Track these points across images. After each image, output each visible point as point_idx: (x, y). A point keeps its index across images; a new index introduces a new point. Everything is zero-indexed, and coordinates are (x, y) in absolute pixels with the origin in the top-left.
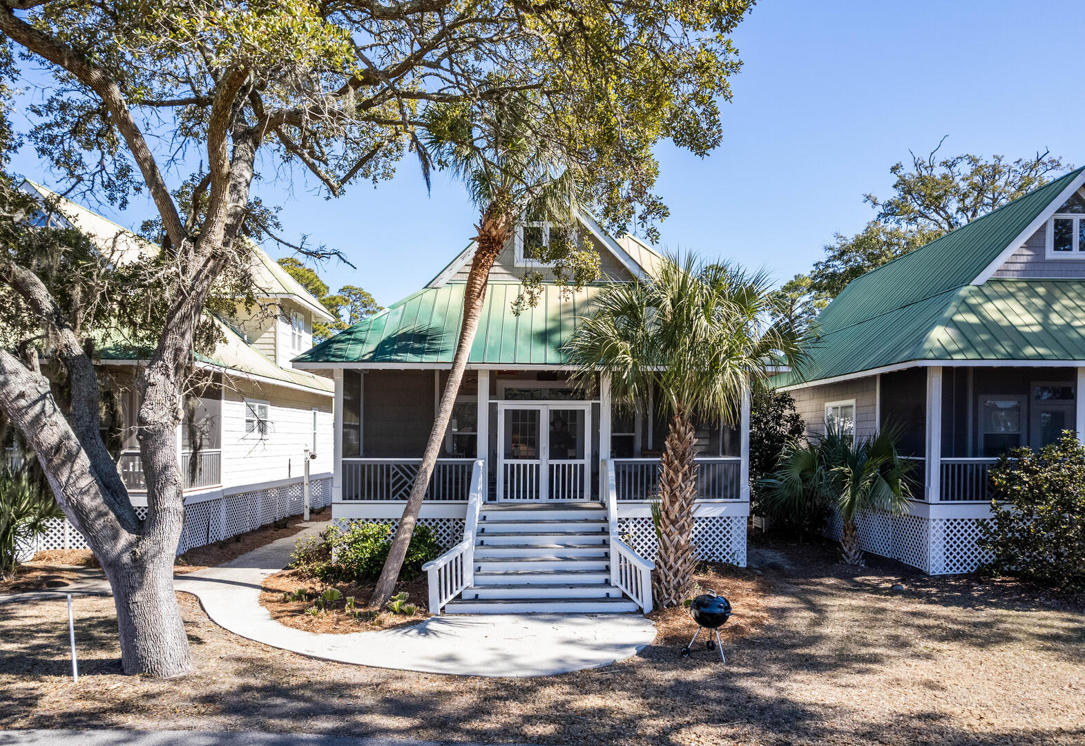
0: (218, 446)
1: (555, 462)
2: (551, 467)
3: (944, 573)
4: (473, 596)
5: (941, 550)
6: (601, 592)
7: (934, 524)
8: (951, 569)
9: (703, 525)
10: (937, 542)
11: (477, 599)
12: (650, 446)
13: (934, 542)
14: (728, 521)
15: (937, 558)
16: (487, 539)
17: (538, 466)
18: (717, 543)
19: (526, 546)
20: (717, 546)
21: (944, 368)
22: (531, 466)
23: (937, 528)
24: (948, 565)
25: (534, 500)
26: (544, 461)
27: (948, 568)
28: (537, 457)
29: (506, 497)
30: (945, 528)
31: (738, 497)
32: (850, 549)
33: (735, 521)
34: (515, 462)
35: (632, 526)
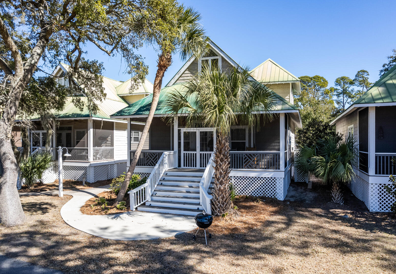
0: (113, 146)
1: (202, 152)
2: (201, 154)
3: (379, 211)
4: (149, 205)
5: (376, 199)
6: (195, 207)
7: (372, 186)
8: (383, 209)
9: (264, 181)
10: (374, 195)
11: (150, 206)
12: (252, 146)
13: (372, 195)
14: (275, 180)
15: (374, 203)
16: (164, 183)
17: (196, 154)
18: (267, 189)
19: (177, 186)
20: (267, 190)
21: (376, 107)
22: (193, 154)
23: (374, 188)
24: (380, 207)
25: (195, 168)
26: (198, 152)
27: (381, 209)
28: (195, 150)
29: (184, 166)
30: (378, 188)
31: (279, 169)
32: (335, 196)
33: (278, 180)
34: (188, 152)
35: (233, 180)
